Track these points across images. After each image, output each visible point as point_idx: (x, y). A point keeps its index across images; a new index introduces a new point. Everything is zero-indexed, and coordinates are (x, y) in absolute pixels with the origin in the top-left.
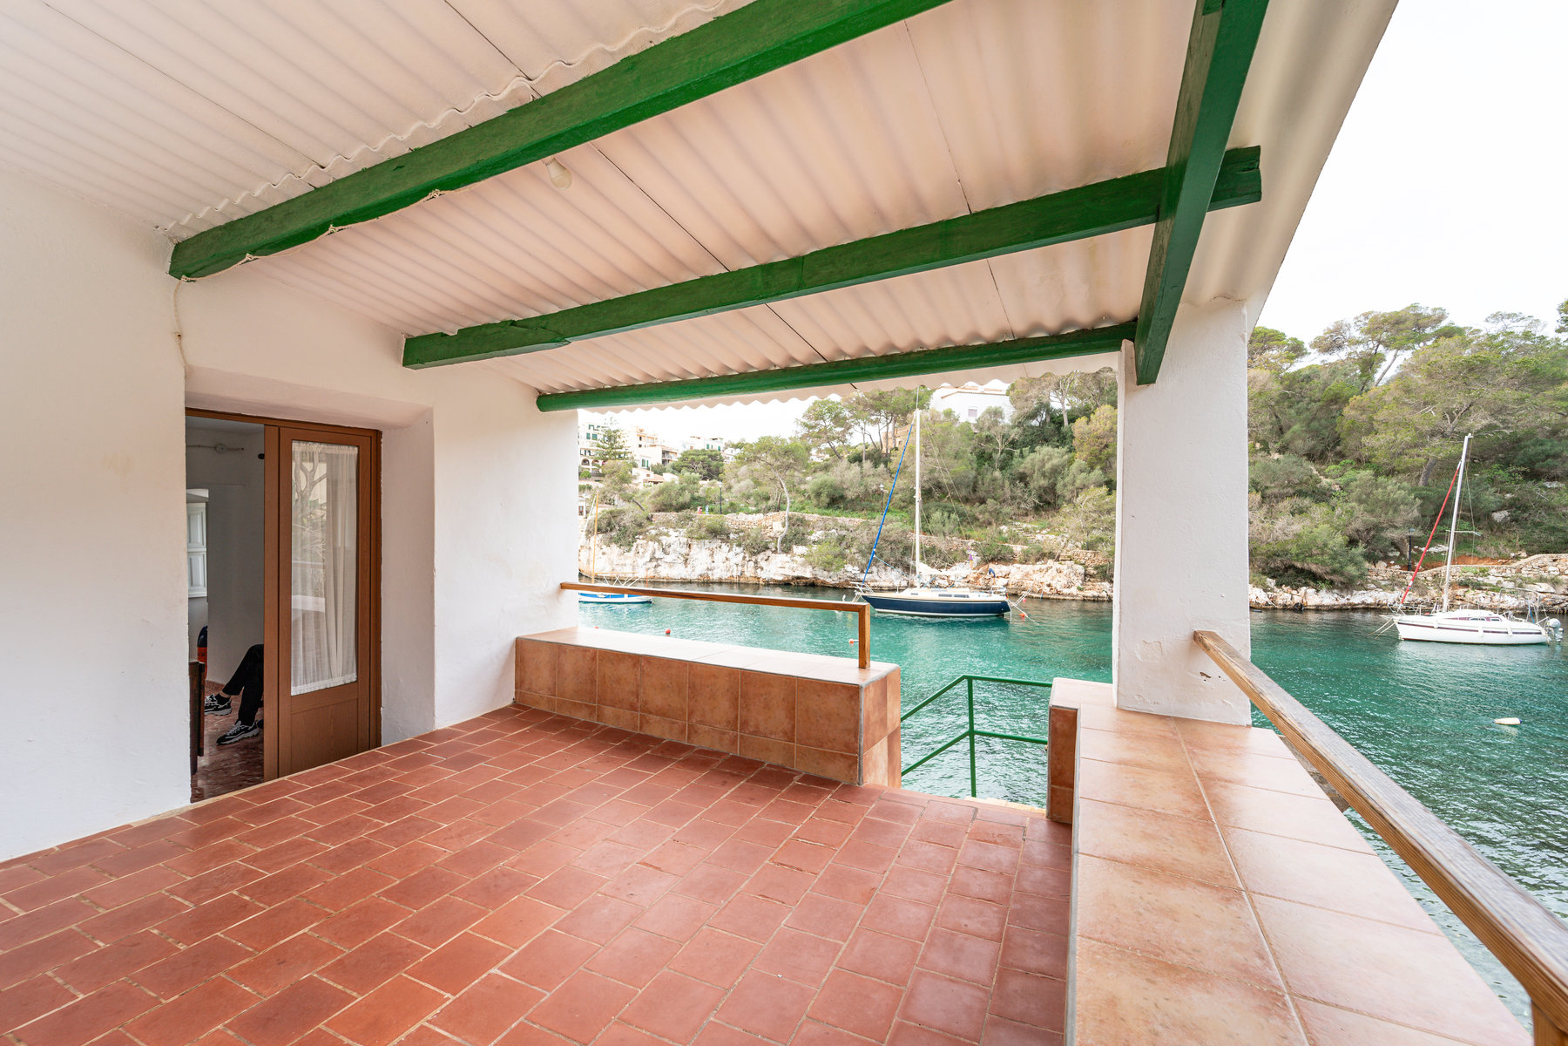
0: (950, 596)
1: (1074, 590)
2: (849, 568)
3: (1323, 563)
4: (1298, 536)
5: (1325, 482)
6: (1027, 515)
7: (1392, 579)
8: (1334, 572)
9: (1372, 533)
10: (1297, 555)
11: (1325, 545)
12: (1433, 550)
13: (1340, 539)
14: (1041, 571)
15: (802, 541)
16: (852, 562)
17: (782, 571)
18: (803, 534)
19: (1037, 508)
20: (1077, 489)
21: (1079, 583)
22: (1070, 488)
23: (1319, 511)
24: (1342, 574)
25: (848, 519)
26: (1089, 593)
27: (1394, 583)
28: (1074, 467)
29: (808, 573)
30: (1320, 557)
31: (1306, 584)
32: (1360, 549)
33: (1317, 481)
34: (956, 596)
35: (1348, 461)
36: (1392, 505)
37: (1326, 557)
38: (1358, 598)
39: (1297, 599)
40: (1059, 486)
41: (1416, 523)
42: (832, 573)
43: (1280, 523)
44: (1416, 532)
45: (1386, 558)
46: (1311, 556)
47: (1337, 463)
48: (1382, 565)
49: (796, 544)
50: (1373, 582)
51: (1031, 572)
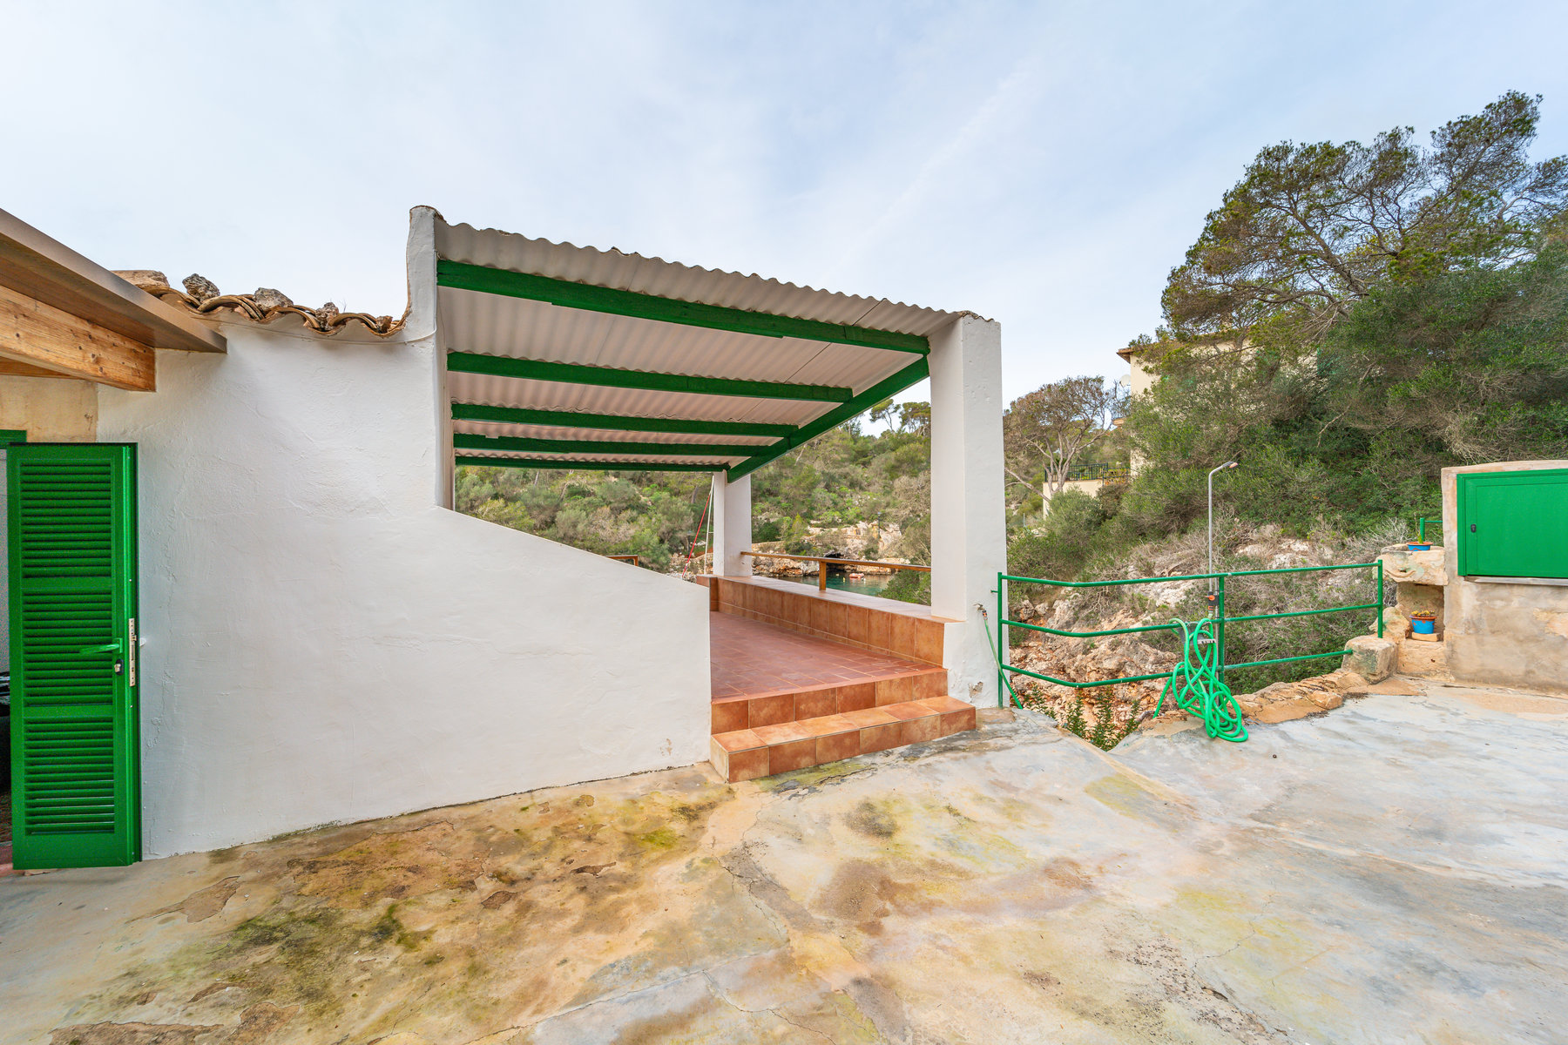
3: (648, 556)
4: (633, 537)
5: (643, 499)
8: (654, 561)
9: (671, 534)
10: (633, 551)
11: (649, 543)
12: (699, 544)
13: (656, 539)
20: (471, 500)
22: (465, 499)
23: (642, 519)
24: (658, 563)
30: (646, 552)
32: (666, 545)
33: (639, 499)
35: (655, 485)
36: (680, 516)
37: (649, 551)
41: (691, 528)
43: (622, 529)
44: (691, 533)
45: (678, 551)
47: (648, 486)
48: (676, 555)
50: (673, 567)
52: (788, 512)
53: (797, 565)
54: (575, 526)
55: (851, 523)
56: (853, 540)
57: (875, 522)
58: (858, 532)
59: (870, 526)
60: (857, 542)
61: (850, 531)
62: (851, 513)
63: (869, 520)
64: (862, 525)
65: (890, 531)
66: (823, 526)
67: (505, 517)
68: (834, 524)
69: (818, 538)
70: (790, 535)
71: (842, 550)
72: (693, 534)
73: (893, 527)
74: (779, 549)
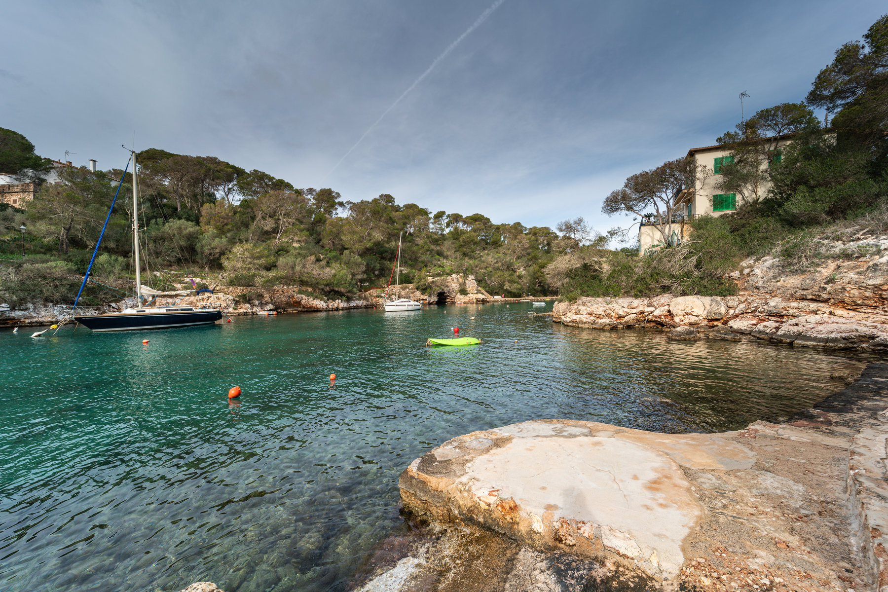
1: (231, 310)
6: (171, 266)
7: (359, 296)
8: (349, 292)
10: (336, 284)
19: (179, 261)
21: (233, 305)
26: (241, 311)
27: (360, 298)
28: (207, 235)
31: (338, 299)
34: (182, 310)
36: (358, 265)
38: (353, 304)
39: (336, 305)
40: (198, 246)
46: (341, 284)
51: (195, 301)
52: (412, 267)
53: (425, 297)
54: (293, 268)
55: (448, 274)
56: (453, 283)
57: (461, 274)
58: (453, 280)
59: (459, 276)
60: (453, 285)
61: (449, 278)
62: (447, 269)
63: (458, 273)
64: (454, 276)
65: (470, 279)
66: (433, 276)
67: (257, 255)
68: (439, 275)
69: (433, 282)
70: (420, 279)
71: (446, 290)
72: (365, 276)
73: (471, 277)
74: (412, 289)
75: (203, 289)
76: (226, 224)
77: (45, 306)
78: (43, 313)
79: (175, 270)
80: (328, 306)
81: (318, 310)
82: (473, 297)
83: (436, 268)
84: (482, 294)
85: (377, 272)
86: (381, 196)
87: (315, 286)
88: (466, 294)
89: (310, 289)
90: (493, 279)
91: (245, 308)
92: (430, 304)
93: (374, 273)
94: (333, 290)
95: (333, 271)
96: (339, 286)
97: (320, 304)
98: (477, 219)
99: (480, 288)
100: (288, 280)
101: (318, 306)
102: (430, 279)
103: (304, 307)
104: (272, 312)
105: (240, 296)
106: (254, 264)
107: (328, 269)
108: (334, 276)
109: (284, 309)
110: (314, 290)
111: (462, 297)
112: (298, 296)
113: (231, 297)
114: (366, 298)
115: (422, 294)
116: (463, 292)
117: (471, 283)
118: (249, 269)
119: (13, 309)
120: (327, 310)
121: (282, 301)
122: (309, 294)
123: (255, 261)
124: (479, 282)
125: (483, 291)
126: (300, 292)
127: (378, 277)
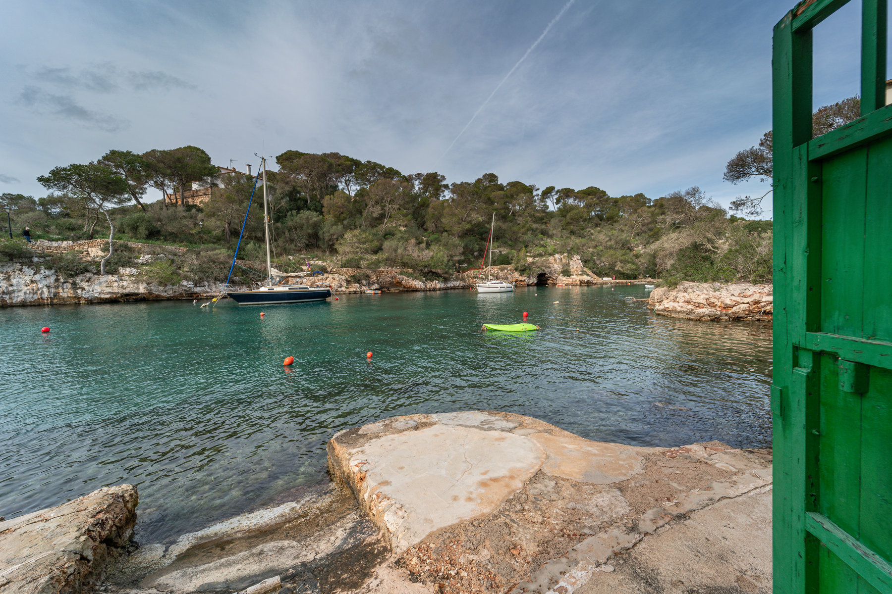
0: (297, 288)
1: (343, 289)
2: (185, 283)
5: (425, 239)
6: (301, 251)
7: (457, 277)
8: (446, 273)
10: (433, 266)
14: (322, 279)
15: (128, 263)
16: (186, 278)
17: (109, 290)
18: (130, 258)
19: (307, 247)
21: (345, 285)
22: (328, 234)
25: (173, 248)
26: (352, 290)
27: (457, 279)
28: (328, 223)
29: (142, 289)
30: (440, 267)
31: (436, 279)
34: (300, 288)
36: (456, 246)
37: (444, 266)
38: (450, 284)
39: (433, 286)
40: (320, 233)
42: (167, 288)
46: (438, 266)
49: (123, 266)
52: (512, 247)
53: (523, 279)
54: (396, 251)
55: (551, 254)
56: (555, 263)
57: (566, 254)
58: (555, 260)
59: (562, 256)
60: (556, 266)
61: (551, 259)
62: (550, 249)
63: (561, 253)
64: (557, 256)
65: (575, 259)
66: (534, 257)
67: (363, 240)
68: (540, 255)
69: (533, 263)
70: (519, 260)
71: (547, 271)
72: (463, 258)
73: (576, 258)
74: (510, 270)
75: (323, 270)
76: (342, 213)
77: (215, 284)
78: (214, 289)
79: (305, 254)
80: (426, 286)
81: (416, 290)
82: (576, 278)
83: (537, 248)
84: (588, 275)
85: (476, 254)
86: (484, 176)
87: (414, 267)
88: (569, 276)
89: (411, 270)
90: (603, 259)
91: (355, 287)
92: (529, 285)
93: (473, 254)
94: (431, 272)
95: (431, 254)
96: (436, 268)
97: (418, 284)
98: (592, 192)
99: (585, 269)
100: (391, 262)
101: (417, 287)
102: (530, 260)
103: (405, 287)
104: (377, 291)
105: (351, 277)
106: (361, 248)
107: (426, 251)
108: (432, 258)
109: (388, 289)
110: (414, 271)
111: (564, 278)
112: (400, 276)
113: (344, 278)
114: (463, 279)
115: (521, 275)
116: (566, 273)
117: (576, 263)
118: (357, 253)
119: (196, 286)
120: (425, 290)
121: (386, 281)
122: (409, 275)
123: (361, 246)
124: (585, 262)
125: (589, 272)
126: (402, 273)
127: (477, 258)
